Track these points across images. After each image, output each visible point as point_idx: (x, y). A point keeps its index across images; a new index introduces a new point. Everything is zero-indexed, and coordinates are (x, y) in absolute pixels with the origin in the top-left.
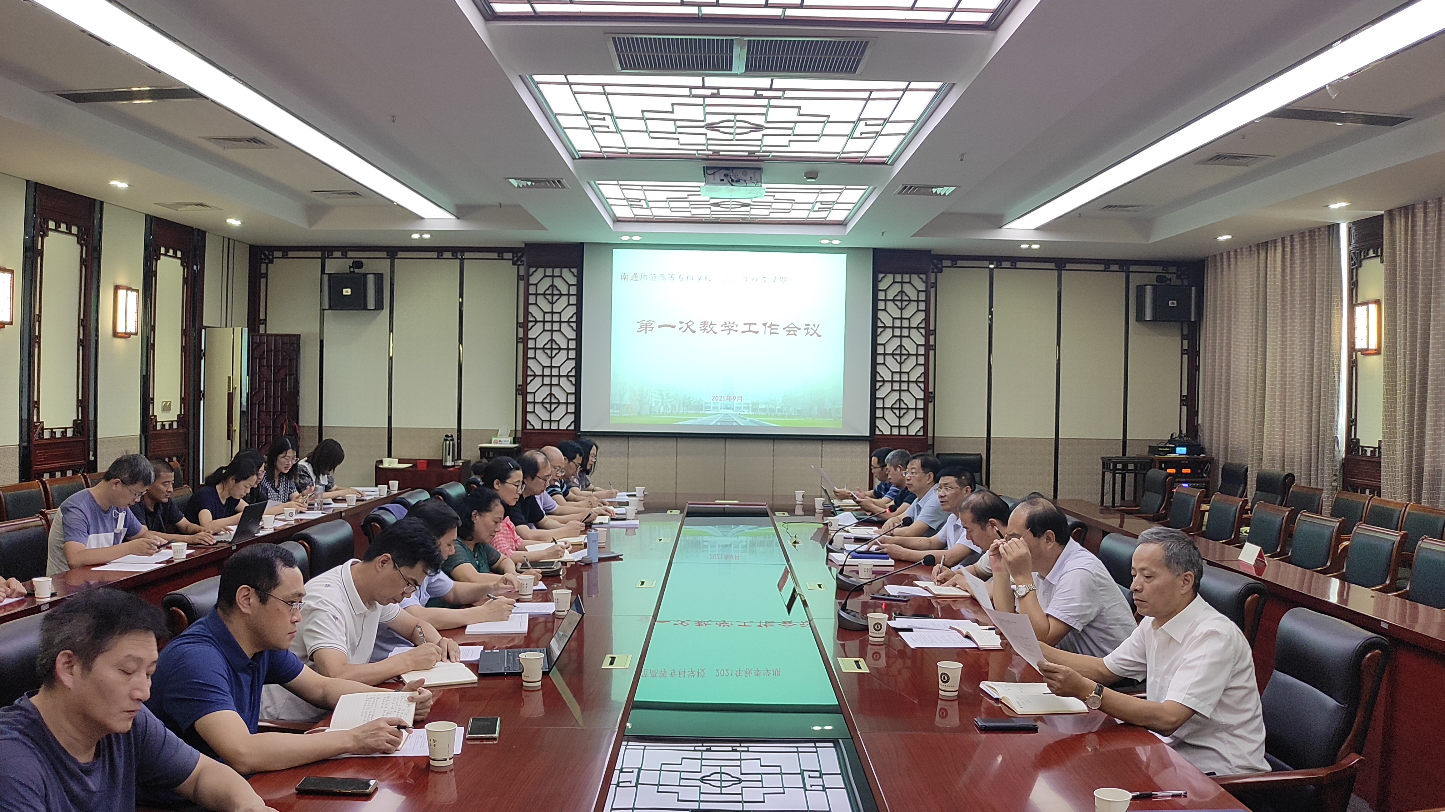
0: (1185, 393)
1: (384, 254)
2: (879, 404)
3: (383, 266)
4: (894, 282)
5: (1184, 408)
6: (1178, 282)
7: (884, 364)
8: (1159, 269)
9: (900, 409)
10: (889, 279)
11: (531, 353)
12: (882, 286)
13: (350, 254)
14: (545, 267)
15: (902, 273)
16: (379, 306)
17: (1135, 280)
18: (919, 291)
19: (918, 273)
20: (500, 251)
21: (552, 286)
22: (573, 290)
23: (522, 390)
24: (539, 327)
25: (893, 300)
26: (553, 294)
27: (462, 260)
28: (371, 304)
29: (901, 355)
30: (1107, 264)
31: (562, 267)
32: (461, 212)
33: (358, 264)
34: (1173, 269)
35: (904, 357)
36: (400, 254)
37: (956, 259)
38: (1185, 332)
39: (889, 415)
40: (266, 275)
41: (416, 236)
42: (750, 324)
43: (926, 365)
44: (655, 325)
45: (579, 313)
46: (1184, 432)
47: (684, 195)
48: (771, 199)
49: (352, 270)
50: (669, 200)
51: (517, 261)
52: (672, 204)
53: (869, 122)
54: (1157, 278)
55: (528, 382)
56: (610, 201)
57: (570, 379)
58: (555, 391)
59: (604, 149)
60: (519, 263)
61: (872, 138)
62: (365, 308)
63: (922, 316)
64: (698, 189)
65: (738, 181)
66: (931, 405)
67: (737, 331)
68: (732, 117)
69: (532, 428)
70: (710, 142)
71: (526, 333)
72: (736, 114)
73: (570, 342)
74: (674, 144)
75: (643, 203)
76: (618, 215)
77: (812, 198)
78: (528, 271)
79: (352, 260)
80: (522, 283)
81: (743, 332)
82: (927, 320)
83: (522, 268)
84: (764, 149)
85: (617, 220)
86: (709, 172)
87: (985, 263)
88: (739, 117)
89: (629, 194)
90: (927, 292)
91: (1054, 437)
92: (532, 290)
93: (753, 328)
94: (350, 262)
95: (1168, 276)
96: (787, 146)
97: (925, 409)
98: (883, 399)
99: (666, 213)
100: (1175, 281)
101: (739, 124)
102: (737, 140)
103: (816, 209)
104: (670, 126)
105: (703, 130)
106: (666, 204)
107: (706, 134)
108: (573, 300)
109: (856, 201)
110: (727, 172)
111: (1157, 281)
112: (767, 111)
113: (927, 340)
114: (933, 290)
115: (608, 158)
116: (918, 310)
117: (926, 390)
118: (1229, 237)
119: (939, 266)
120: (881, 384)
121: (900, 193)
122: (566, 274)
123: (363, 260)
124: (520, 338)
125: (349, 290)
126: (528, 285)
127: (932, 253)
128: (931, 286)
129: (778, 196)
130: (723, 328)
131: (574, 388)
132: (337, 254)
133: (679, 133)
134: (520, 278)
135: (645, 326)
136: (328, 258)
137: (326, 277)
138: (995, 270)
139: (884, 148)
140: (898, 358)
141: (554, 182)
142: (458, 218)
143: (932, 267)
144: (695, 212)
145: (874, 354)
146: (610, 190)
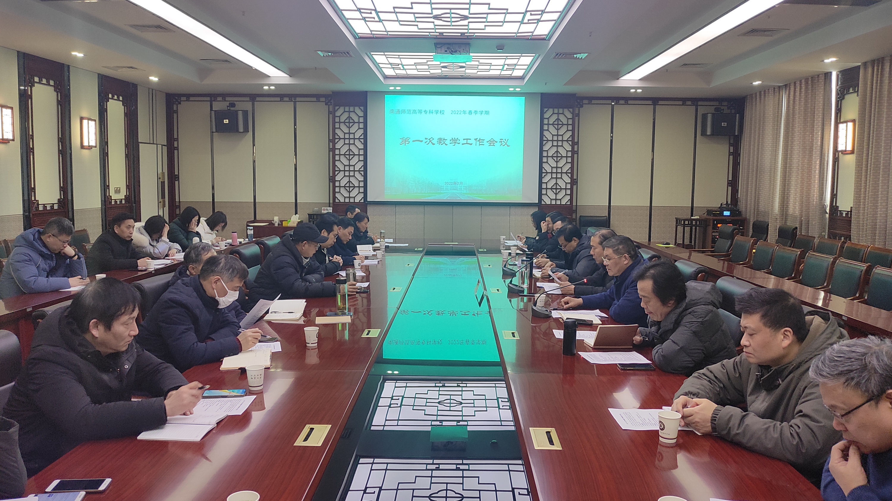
0: (730, 179)
1: (248, 99)
2: (544, 186)
3: (248, 106)
4: (553, 113)
5: (730, 188)
6: (729, 111)
7: (547, 162)
8: (716, 103)
9: (556, 189)
10: (550, 111)
11: (337, 158)
12: (546, 116)
13: (227, 99)
14: (345, 106)
15: (558, 108)
16: (246, 130)
17: (702, 110)
18: (568, 119)
19: (568, 107)
20: (317, 97)
21: (349, 117)
22: (362, 120)
23: (332, 180)
24: (341, 142)
25: (553, 124)
26: (349, 122)
27: (295, 103)
28: (241, 129)
29: (557, 157)
30: (684, 101)
31: (354, 106)
32: (292, 73)
33: (232, 105)
34: (725, 103)
35: (559, 158)
36: (258, 99)
37: (591, 99)
38: (732, 142)
39: (550, 193)
40: (177, 112)
41: (266, 88)
42: (467, 139)
43: (572, 163)
44: (411, 140)
45: (365, 134)
46: (729, 202)
47: (425, 61)
48: (477, 63)
49: (229, 108)
50: (416, 64)
51: (328, 102)
52: (418, 67)
53: (533, 13)
54: (715, 108)
55: (336, 174)
56: (381, 66)
57: (361, 172)
58: (352, 179)
59: (373, 32)
60: (329, 104)
61: (535, 23)
62: (237, 131)
63: (570, 133)
64: (432, 57)
65: (456, 52)
66: (575, 187)
67: (459, 143)
68: (448, 11)
69: (339, 201)
70: (437, 27)
71: (334, 146)
72: (451, 9)
73: (360, 151)
74: (415, 29)
75: (400, 66)
76: (386, 74)
77: (501, 62)
78: (335, 109)
79: (228, 102)
80: (331, 115)
81: (463, 144)
82: (573, 136)
83: (331, 107)
84: (470, 31)
85: (386, 77)
86: (438, 46)
87: (610, 102)
88: (453, 11)
89: (392, 61)
90: (573, 119)
91: (649, 205)
92: (337, 120)
93: (469, 141)
94: (228, 103)
95: (722, 108)
96: (483, 29)
97: (571, 189)
98: (546, 183)
99: (415, 72)
100: (726, 111)
101: (453, 15)
102: (453, 26)
103: (505, 69)
104: (411, 17)
105: (432, 20)
106: (414, 67)
107: (433, 22)
108: (362, 126)
109: (528, 64)
110: (449, 46)
111: (715, 111)
112: (470, 6)
113: (573, 148)
114: (577, 118)
115: (376, 38)
116: (568, 130)
117: (572, 178)
118: (760, 82)
119: (581, 103)
120: (545, 174)
121: (554, 58)
122: (357, 110)
123: (235, 102)
124: (331, 149)
125: (227, 120)
126: (334, 117)
127: (577, 95)
128: (576, 116)
129: (481, 61)
130: (451, 142)
131: (363, 178)
132: (219, 99)
133: (418, 22)
134: (330, 113)
135: (405, 141)
136: (214, 101)
137: (213, 113)
138: (615, 105)
139: (543, 29)
140: (555, 159)
141: (345, 53)
142: (291, 76)
143: (577, 104)
144: (432, 71)
145: (541, 157)
146: (380, 58)
